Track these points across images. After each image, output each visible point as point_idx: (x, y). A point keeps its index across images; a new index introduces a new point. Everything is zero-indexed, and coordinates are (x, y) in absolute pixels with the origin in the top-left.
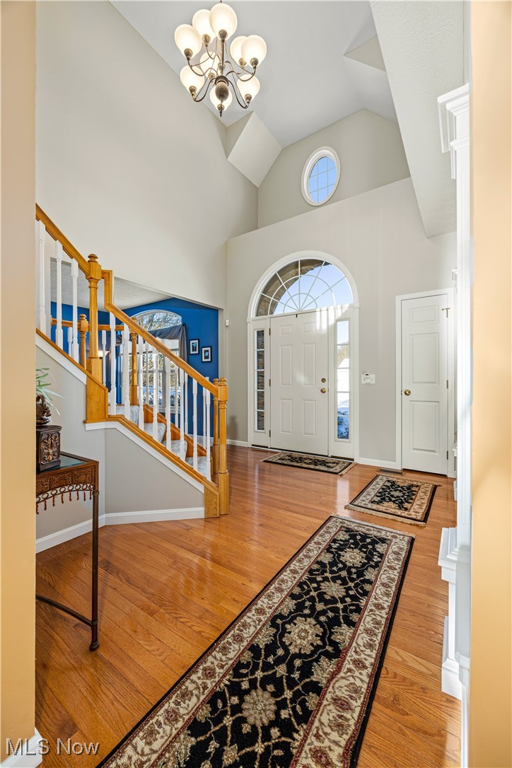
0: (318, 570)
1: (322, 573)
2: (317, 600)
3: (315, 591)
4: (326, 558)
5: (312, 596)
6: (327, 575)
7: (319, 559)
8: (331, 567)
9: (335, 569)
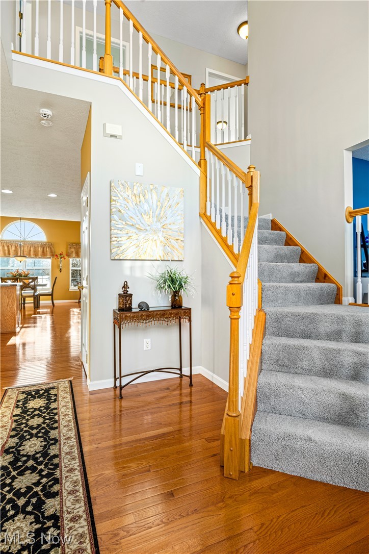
0: (51, 486)
1: (44, 486)
2: (35, 465)
3: (41, 469)
4: (51, 506)
5: (41, 465)
6: (38, 489)
7: (58, 498)
8: (39, 499)
9: (34, 500)
